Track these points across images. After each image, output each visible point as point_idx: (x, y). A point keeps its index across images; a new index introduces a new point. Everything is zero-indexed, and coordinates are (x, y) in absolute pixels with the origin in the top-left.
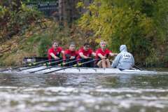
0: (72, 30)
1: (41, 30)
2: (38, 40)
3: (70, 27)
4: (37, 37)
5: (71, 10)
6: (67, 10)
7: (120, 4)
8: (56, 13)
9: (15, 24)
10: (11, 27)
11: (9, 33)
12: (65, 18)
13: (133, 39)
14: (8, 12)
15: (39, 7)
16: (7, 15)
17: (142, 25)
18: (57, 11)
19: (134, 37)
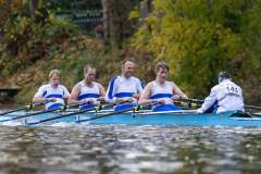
0: (123, 52)
1: (78, 52)
2: (74, 66)
3: (120, 48)
4: (72, 62)
5: (121, 23)
6: (115, 23)
7: (191, 14)
8: (100, 26)
9: (39, 43)
10: (33, 48)
11: (31, 56)
12: (112, 34)
13: (211, 66)
14: (28, 26)
15: (75, 18)
16: (28, 29)
17: (224, 45)
18: (102, 23)
19: (214, 63)
